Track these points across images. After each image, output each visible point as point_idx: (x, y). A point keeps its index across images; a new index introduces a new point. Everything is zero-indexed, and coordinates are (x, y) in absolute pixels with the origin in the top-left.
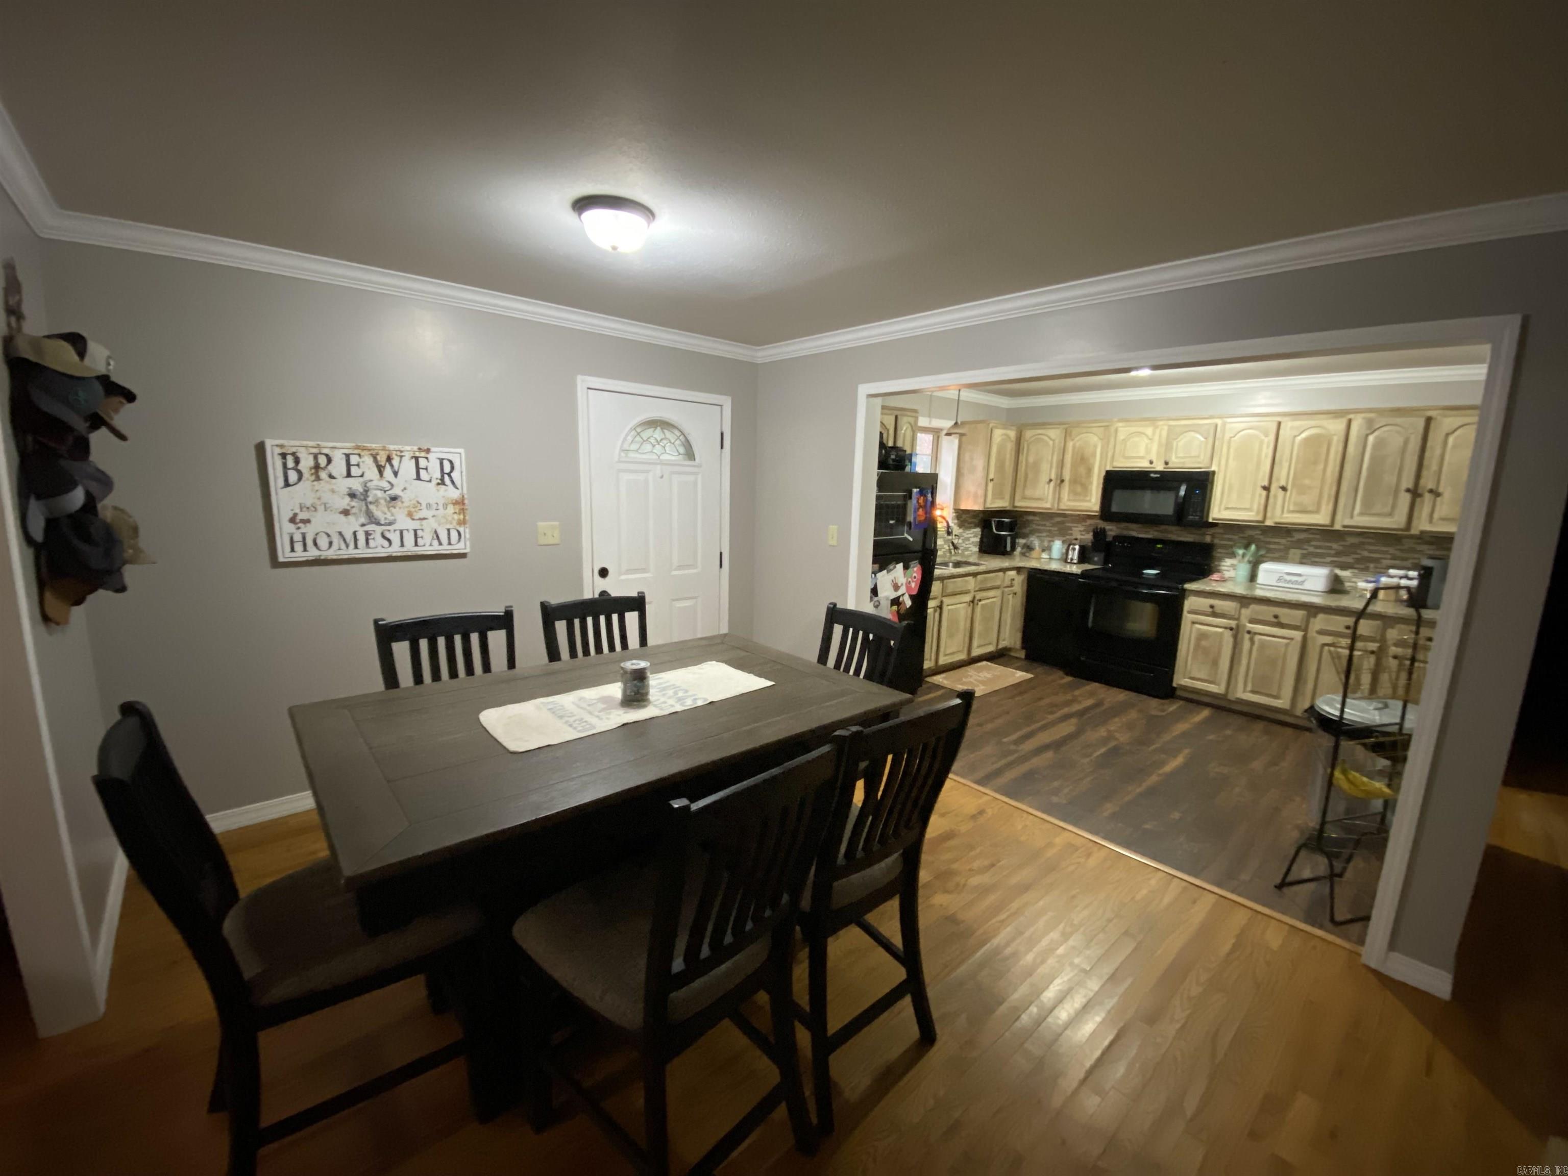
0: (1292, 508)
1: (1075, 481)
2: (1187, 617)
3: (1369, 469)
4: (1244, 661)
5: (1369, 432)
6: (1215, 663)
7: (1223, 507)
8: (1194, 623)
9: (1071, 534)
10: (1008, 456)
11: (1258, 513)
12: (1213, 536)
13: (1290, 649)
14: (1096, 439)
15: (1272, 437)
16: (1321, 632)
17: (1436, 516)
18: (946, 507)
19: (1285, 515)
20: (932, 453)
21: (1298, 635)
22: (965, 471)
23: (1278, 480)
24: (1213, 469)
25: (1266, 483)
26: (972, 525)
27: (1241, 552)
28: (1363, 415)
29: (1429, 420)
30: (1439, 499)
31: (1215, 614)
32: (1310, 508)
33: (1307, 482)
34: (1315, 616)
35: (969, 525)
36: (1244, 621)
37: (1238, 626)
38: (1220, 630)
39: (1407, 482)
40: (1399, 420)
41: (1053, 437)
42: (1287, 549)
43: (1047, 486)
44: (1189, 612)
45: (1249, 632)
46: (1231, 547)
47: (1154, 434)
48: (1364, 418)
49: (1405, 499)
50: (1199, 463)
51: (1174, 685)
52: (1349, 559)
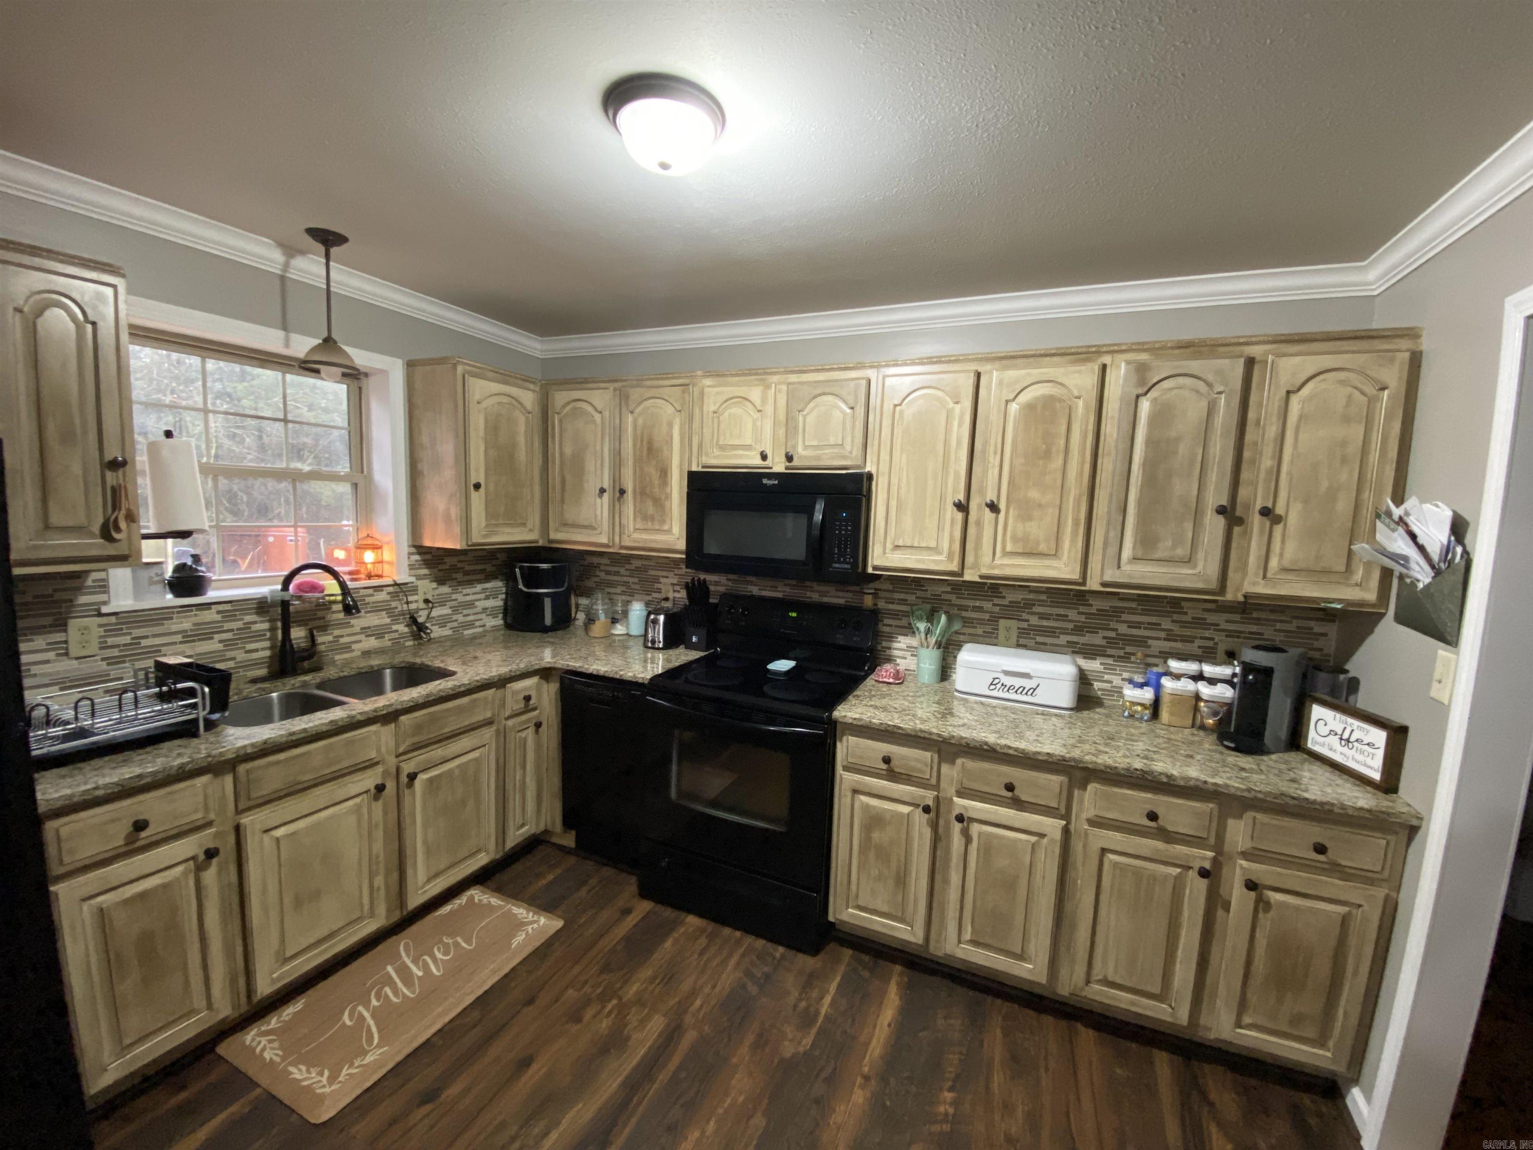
0: (1009, 548)
1: (642, 493)
2: (845, 779)
3: (1145, 464)
4: (955, 878)
5: (1140, 391)
6: (901, 881)
7: (889, 545)
8: (855, 792)
9: (659, 591)
10: (521, 440)
11: (950, 557)
12: (875, 595)
13: (1041, 855)
14: (670, 409)
15: (968, 404)
16: (1097, 823)
17: (1274, 563)
18: (388, 543)
19: (997, 562)
20: (349, 425)
21: (1052, 826)
22: (424, 466)
23: (982, 491)
24: (868, 469)
25: (961, 497)
26: (482, 576)
27: (922, 626)
28: (1130, 356)
29: (1250, 362)
30: (1278, 529)
31: (893, 775)
32: (1043, 547)
33: (1034, 494)
34: (1084, 788)
35: (467, 578)
36: (949, 790)
37: (937, 799)
38: (906, 809)
39: (1216, 496)
40: (1194, 366)
41: (599, 406)
42: (994, 619)
43: (599, 500)
44: (846, 768)
45: (960, 818)
46: (906, 614)
47: (764, 400)
48: (1128, 363)
49: (1215, 525)
50: (844, 457)
51: (831, 918)
52: (1097, 639)
